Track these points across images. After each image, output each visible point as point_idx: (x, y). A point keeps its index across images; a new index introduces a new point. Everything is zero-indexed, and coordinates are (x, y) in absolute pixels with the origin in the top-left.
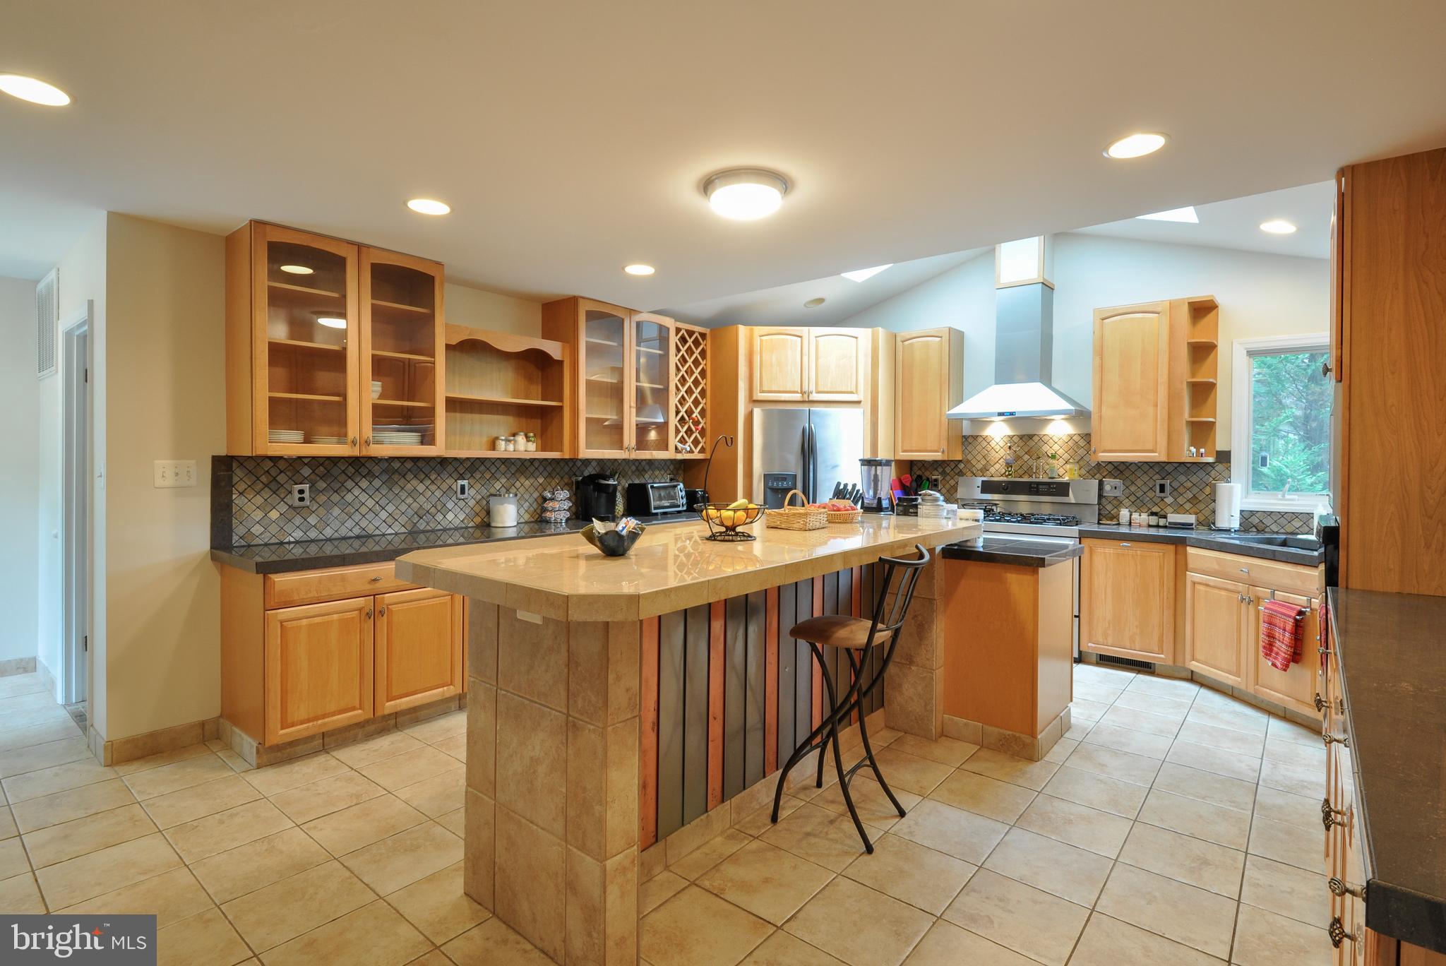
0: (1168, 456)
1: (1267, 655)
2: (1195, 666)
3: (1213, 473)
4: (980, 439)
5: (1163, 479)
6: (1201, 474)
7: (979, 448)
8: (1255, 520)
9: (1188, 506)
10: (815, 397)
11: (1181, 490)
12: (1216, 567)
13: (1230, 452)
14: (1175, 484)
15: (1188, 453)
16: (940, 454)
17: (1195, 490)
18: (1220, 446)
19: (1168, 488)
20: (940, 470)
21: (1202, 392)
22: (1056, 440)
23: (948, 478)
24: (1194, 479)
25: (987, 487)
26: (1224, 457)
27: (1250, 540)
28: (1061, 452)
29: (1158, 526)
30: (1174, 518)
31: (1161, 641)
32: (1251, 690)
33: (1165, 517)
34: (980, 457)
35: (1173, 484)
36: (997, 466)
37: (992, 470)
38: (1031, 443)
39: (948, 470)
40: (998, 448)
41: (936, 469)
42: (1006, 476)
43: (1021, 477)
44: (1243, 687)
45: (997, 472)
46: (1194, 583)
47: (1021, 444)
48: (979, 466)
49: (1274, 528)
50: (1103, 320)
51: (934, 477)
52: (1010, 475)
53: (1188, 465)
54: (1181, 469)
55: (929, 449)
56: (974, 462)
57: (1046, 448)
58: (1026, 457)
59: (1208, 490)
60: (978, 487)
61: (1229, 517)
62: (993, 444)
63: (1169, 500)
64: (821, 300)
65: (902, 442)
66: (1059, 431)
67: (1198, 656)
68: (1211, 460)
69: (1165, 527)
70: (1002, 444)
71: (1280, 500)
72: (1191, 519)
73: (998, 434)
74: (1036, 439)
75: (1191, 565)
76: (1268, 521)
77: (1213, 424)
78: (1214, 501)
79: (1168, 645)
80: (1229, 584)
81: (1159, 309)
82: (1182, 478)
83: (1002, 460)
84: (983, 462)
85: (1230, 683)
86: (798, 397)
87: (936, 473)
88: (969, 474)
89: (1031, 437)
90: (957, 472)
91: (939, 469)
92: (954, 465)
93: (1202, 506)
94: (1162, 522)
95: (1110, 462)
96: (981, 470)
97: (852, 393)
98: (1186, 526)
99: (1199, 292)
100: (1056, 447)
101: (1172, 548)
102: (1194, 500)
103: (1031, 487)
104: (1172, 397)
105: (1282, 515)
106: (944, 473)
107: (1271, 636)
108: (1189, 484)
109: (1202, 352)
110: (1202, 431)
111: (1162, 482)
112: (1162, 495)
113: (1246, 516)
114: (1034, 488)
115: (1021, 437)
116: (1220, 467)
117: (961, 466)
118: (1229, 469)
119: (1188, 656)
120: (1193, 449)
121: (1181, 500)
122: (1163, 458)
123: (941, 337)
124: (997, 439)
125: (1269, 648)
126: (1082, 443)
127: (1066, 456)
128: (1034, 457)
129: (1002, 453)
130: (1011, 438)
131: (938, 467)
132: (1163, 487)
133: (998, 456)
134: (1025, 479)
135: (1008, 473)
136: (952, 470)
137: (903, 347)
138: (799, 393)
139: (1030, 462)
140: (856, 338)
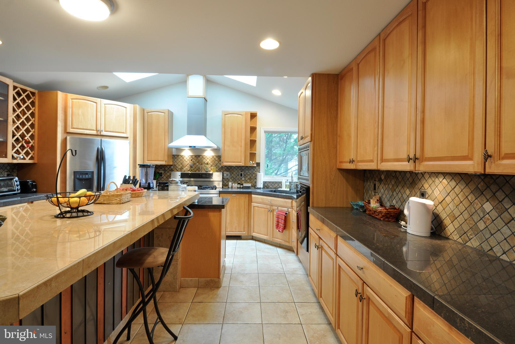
0: (245, 164)
1: (277, 228)
2: (254, 234)
3: (255, 170)
4: (180, 157)
5: (241, 172)
6: (252, 170)
7: (179, 160)
8: (266, 185)
9: (248, 181)
10: (104, 133)
11: (247, 175)
12: (261, 201)
13: (260, 163)
14: (245, 174)
15: (251, 164)
16: (164, 162)
17: (251, 175)
18: (257, 161)
19: (243, 175)
20: (163, 169)
21: (253, 143)
22: (208, 158)
23: (166, 172)
24: (250, 172)
25: (183, 175)
26: (258, 164)
27: (266, 191)
28: (210, 162)
29: (240, 188)
30: (245, 185)
31: (244, 228)
32: (271, 240)
33: (242, 184)
34: (179, 164)
35: (244, 174)
36: (187, 167)
37: (185, 169)
38: (199, 159)
39: (166, 169)
40: (187, 160)
41: (161, 168)
42: (190, 171)
43: (195, 171)
44: (269, 239)
45: (187, 170)
46: (254, 207)
47: (196, 159)
48: (179, 167)
49: (271, 187)
50: (225, 115)
51: (160, 172)
52: (192, 171)
53: (249, 167)
54: (247, 169)
55: (159, 160)
56: (177, 166)
57: (204, 161)
58: (197, 164)
59: (254, 175)
60: (179, 176)
61: (260, 184)
62: (185, 158)
63: (243, 179)
64: (106, 87)
65: (147, 157)
66: (209, 155)
67: (255, 231)
68: (255, 165)
69: (242, 188)
70: (188, 158)
71: (272, 178)
72: (249, 185)
73: (187, 154)
74: (201, 157)
75: (253, 201)
76: (269, 185)
77: (256, 153)
78: (256, 179)
79: (246, 229)
80: (265, 206)
81: (242, 114)
82: (247, 171)
83: (188, 165)
84: (181, 166)
85: (265, 238)
86: (94, 132)
87: (161, 170)
88: (175, 170)
89: (199, 156)
90: (170, 170)
92: (169, 167)
93: (252, 180)
94: (242, 186)
95: (226, 166)
96: (180, 169)
97: (123, 133)
98: (248, 188)
99: (253, 110)
100: (208, 160)
101: (247, 195)
102: (250, 179)
103: (199, 175)
104: (246, 144)
105: (273, 182)
106: (165, 170)
107: (278, 222)
109: (253, 129)
110: (253, 156)
111: (241, 173)
112: (241, 177)
113: (265, 183)
114: (201, 175)
115: (196, 156)
116: (257, 168)
117: (172, 167)
118: (259, 168)
119: (252, 231)
120: (252, 162)
121: (247, 179)
122: (243, 165)
123: (165, 113)
124: (187, 156)
125: (277, 226)
126: (217, 159)
127: (211, 164)
128: (200, 164)
129: (188, 162)
130: (192, 156)
131: (162, 168)
132: (241, 174)
133: (187, 163)
134: (197, 172)
135: (191, 170)
136: (168, 169)
137: (147, 115)
138: (95, 131)
139: (199, 166)
140: (126, 108)
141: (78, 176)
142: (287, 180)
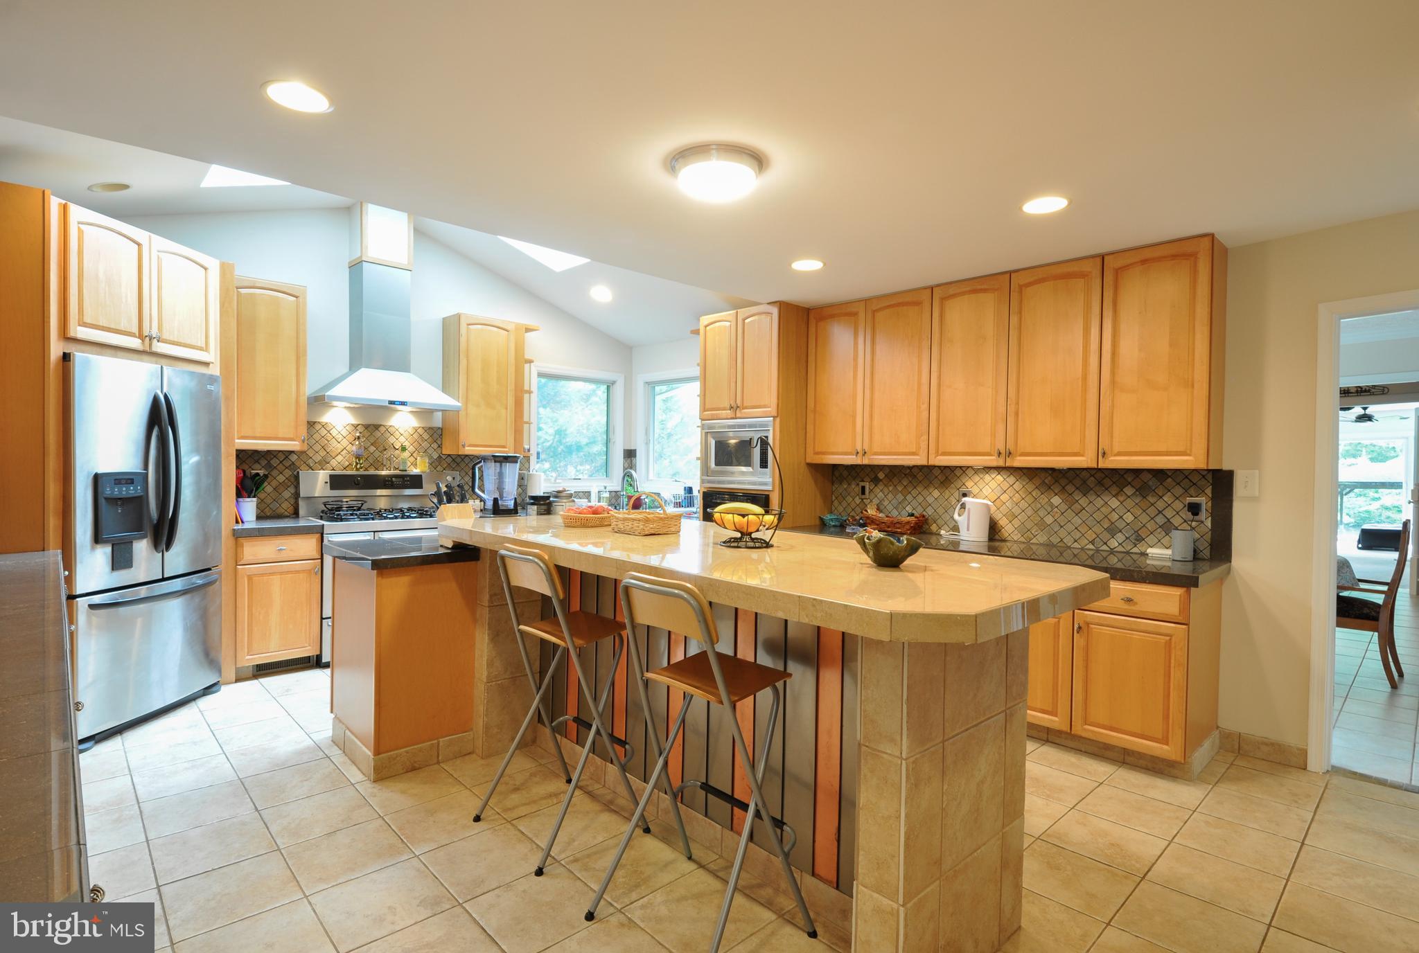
4: (318, 427)
15: (523, 449)
16: (297, 443)
20: (264, 462)
22: (402, 432)
25: (337, 482)
28: (407, 444)
34: (317, 447)
36: (339, 458)
37: (334, 463)
38: (378, 434)
39: (274, 462)
40: (340, 438)
41: (257, 461)
43: (366, 470)
45: (342, 462)
47: (367, 434)
48: (318, 458)
50: (468, 326)
51: (254, 472)
52: (361, 468)
55: (281, 436)
56: (311, 453)
57: (392, 440)
58: (372, 449)
60: (326, 483)
62: (334, 432)
65: (239, 424)
66: (403, 425)
70: (344, 433)
73: (340, 422)
74: (382, 429)
81: (508, 327)
83: (345, 451)
84: (323, 453)
86: (135, 343)
87: (257, 466)
88: (307, 467)
89: (377, 427)
90: (287, 465)
91: (261, 461)
92: (283, 457)
95: (449, 455)
96: (320, 463)
97: (201, 349)
100: (402, 439)
103: (385, 481)
106: (269, 466)
114: (388, 481)
115: (367, 427)
116: (524, 460)
117: (294, 458)
123: (297, 297)
124: (340, 428)
126: (426, 436)
127: (411, 449)
128: (381, 448)
129: (345, 443)
130: (356, 426)
131: (259, 459)
133: (340, 447)
134: (372, 472)
135: (358, 466)
136: (281, 462)
137: (238, 295)
138: (135, 337)
139: (377, 454)
140: (206, 269)
141: (108, 492)
142: (605, 488)
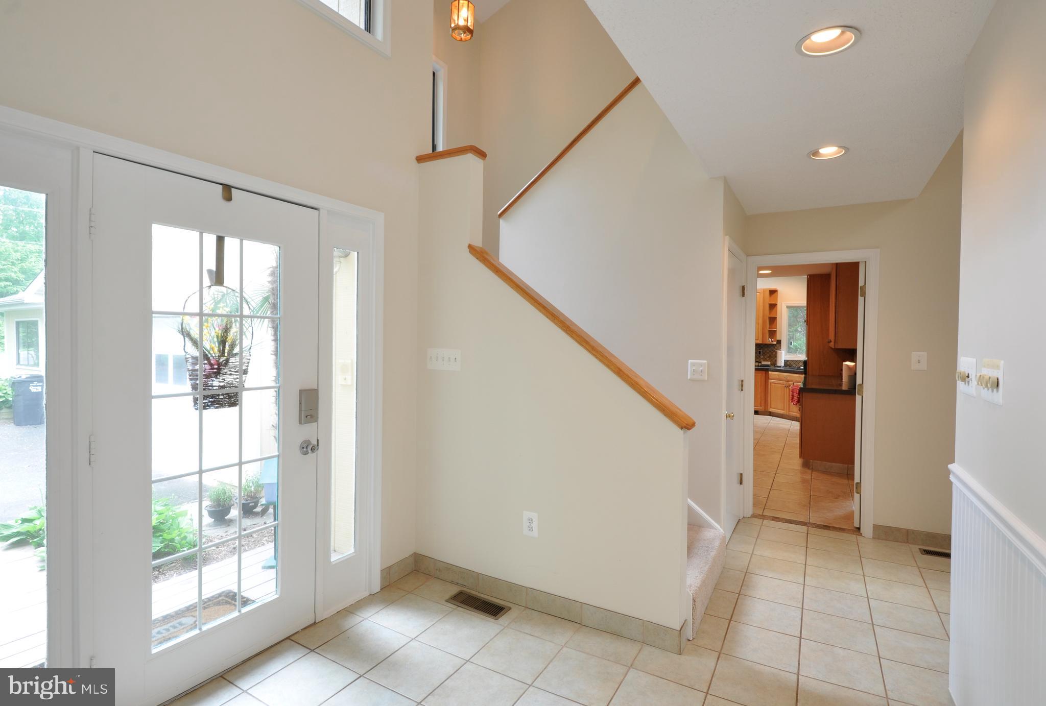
0: (762, 342)
1: (792, 401)
2: (771, 410)
3: (776, 348)
5: (760, 349)
6: (772, 348)
8: (788, 363)
9: (768, 359)
11: (766, 353)
12: (777, 377)
13: (781, 340)
15: (769, 341)
17: (770, 353)
18: (778, 339)
21: (773, 320)
24: (770, 349)
26: (779, 342)
27: (788, 368)
29: (758, 366)
30: (764, 363)
31: (761, 403)
32: (787, 414)
33: (761, 363)
35: (763, 351)
44: (785, 413)
46: (771, 383)
49: (794, 366)
53: (768, 345)
54: (766, 346)
59: (774, 353)
61: (781, 363)
63: (762, 357)
67: (772, 407)
68: (775, 343)
69: (761, 366)
71: (796, 356)
72: (769, 363)
75: (770, 377)
76: (792, 363)
77: (776, 331)
78: (776, 357)
79: (763, 405)
80: (781, 382)
81: (761, 292)
82: (766, 349)
85: (781, 413)
93: (772, 358)
94: (760, 364)
98: (768, 366)
99: (773, 287)
101: (764, 372)
102: (770, 356)
104: (764, 322)
105: (797, 361)
107: (793, 396)
108: (768, 351)
109: (773, 306)
110: (772, 333)
112: (760, 355)
113: (786, 362)
116: (778, 345)
118: (781, 346)
119: (769, 407)
120: (770, 339)
121: (766, 357)
122: (761, 343)
125: (792, 399)
132: (760, 352)
